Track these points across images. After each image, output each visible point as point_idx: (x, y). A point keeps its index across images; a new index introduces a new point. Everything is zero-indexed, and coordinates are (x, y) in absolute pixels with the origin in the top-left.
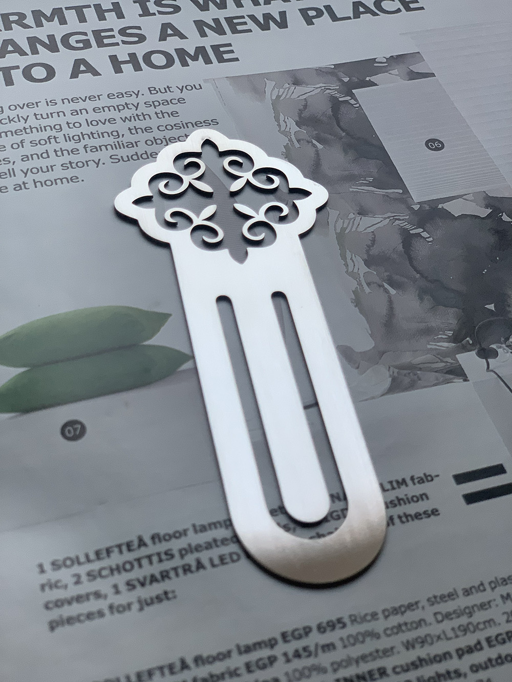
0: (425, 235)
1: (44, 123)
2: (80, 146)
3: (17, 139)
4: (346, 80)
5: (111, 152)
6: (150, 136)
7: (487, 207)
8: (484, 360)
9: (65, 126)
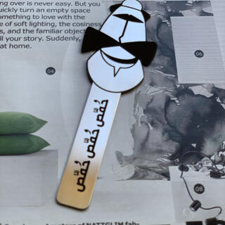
0: (177, 101)
1: (23, 14)
2: (35, 29)
3: (9, 21)
4: (169, 10)
5: (48, 34)
6: (67, 28)
7: (212, 92)
8: (181, 172)
9: (32, 17)
